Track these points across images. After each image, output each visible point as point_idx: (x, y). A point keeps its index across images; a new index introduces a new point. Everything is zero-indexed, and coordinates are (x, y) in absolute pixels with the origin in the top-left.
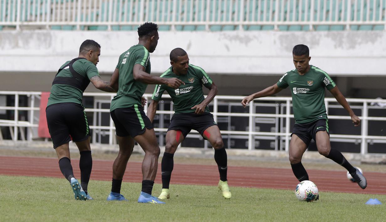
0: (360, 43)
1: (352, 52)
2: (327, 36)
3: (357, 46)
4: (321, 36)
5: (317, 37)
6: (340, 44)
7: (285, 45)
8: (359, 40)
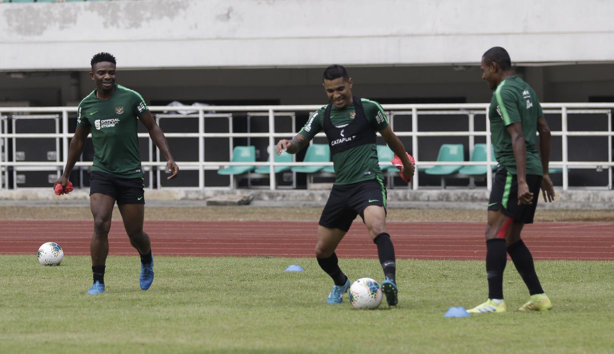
0: (148, 20)
1: (134, 33)
2: (91, 9)
3: (144, 24)
4: (79, 9)
5: (73, 11)
6: (114, 21)
7: (15, 24)
8: (148, 15)
